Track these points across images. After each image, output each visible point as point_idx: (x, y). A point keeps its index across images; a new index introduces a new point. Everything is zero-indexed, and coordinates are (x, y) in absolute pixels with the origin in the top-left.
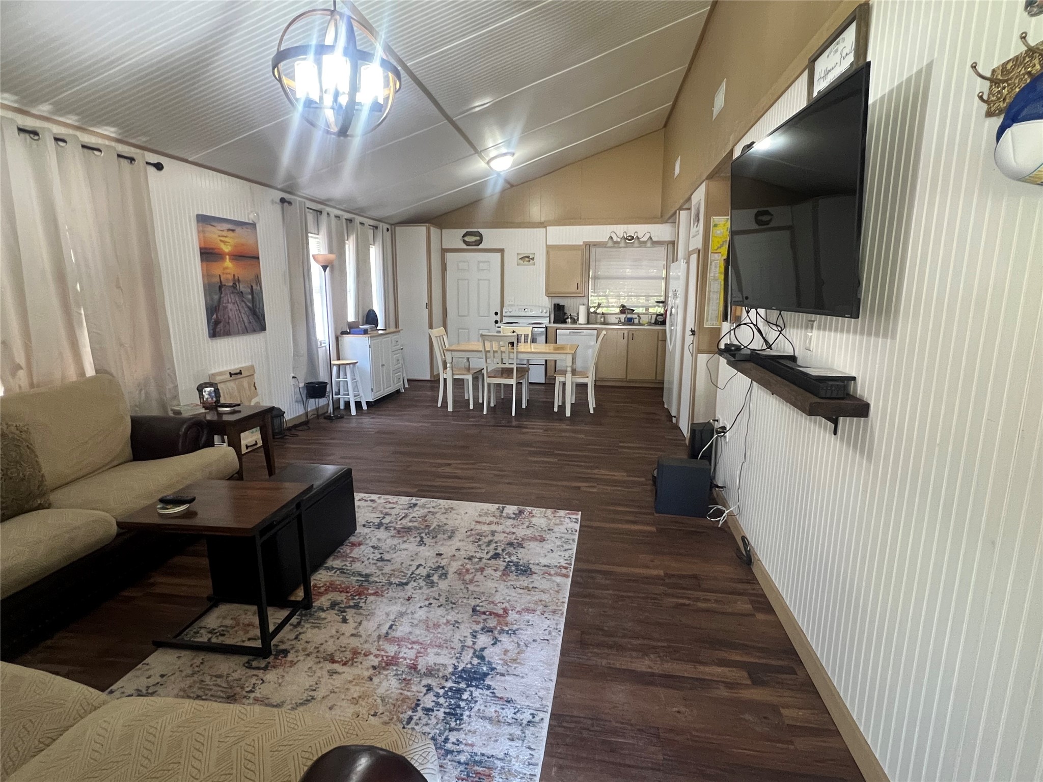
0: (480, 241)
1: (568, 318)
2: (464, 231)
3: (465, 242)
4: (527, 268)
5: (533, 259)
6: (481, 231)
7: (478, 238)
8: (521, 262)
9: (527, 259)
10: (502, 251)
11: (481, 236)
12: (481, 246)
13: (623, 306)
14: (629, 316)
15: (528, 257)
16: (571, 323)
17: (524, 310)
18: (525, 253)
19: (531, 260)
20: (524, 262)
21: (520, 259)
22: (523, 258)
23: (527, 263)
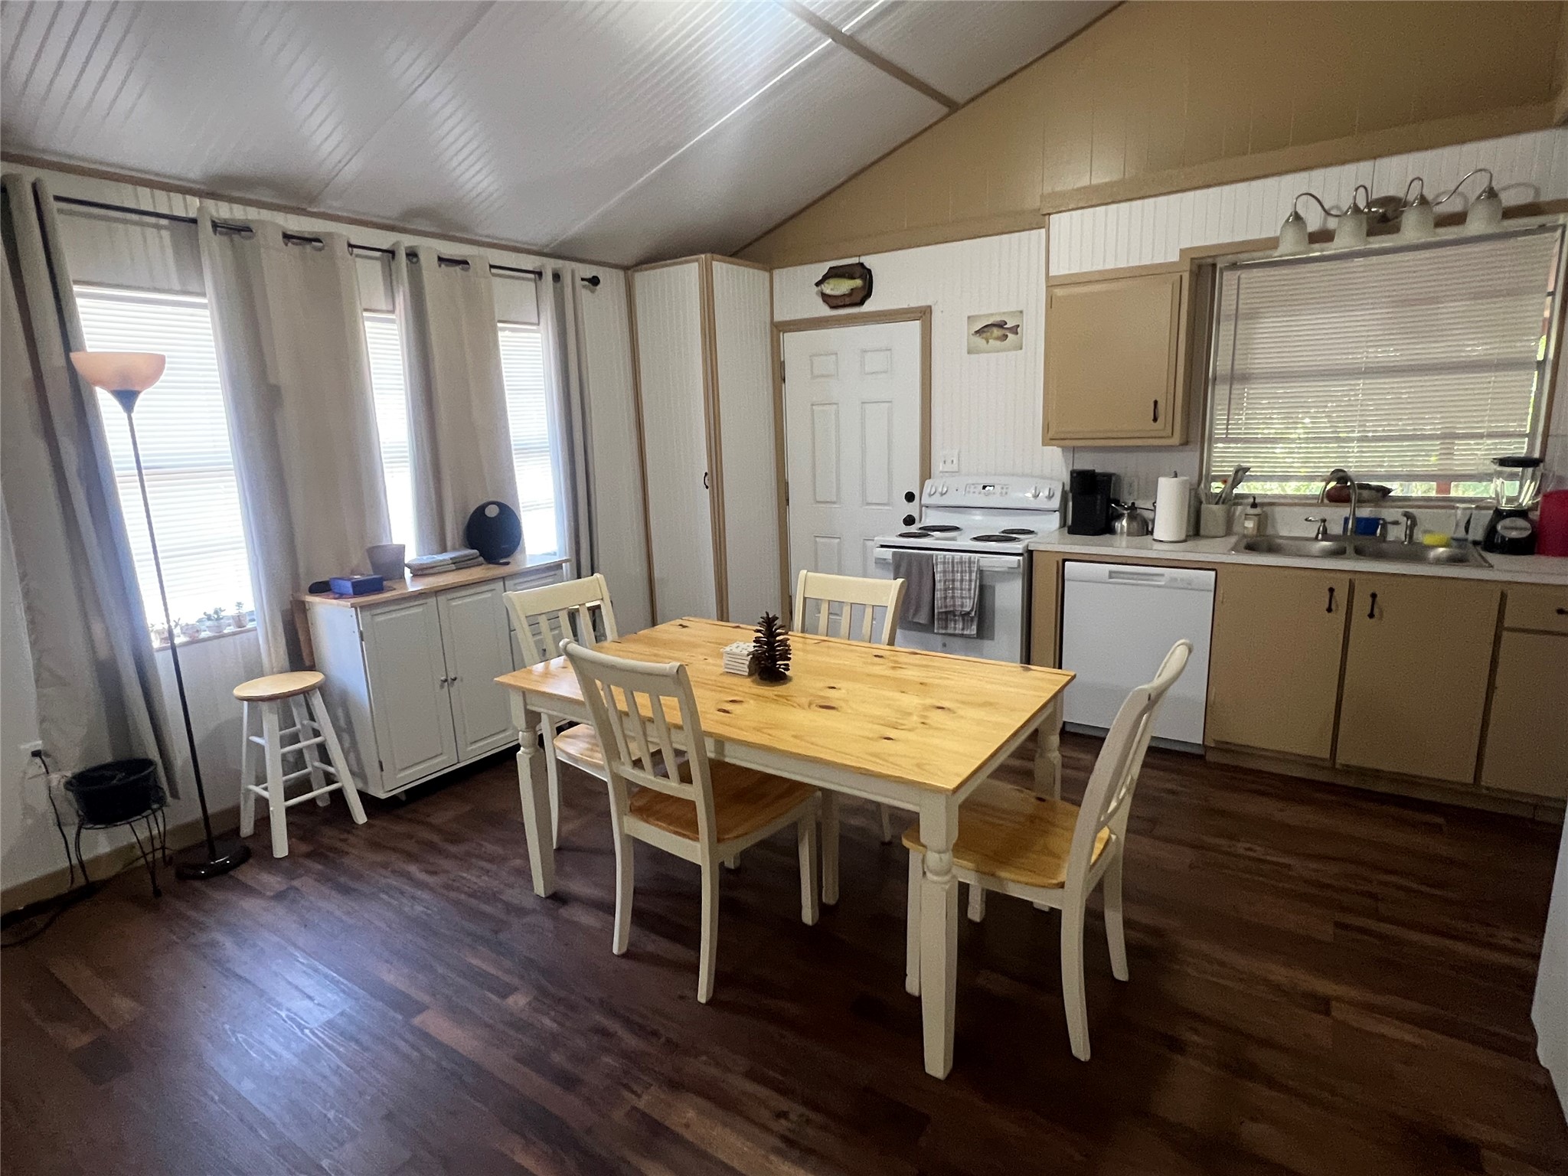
0: (867, 292)
1: (1120, 517)
2: (823, 268)
3: (826, 298)
4: (997, 360)
5: (1015, 330)
6: (868, 261)
7: (858, 283)
8: (980, 341)
9: (996, 332)
10: (924, 314)
11: (866, 275)
12: (869, 306)
13: (1341, 476)
14: (1365, 512)
15: (1001, 325)
16: (1129, 534)
17: (984, 487)
18: (992, 315)
19: (1010, 335)
20: (988, 342)
21: (977, 332)
22: (986, 329)
23: (998, 343)
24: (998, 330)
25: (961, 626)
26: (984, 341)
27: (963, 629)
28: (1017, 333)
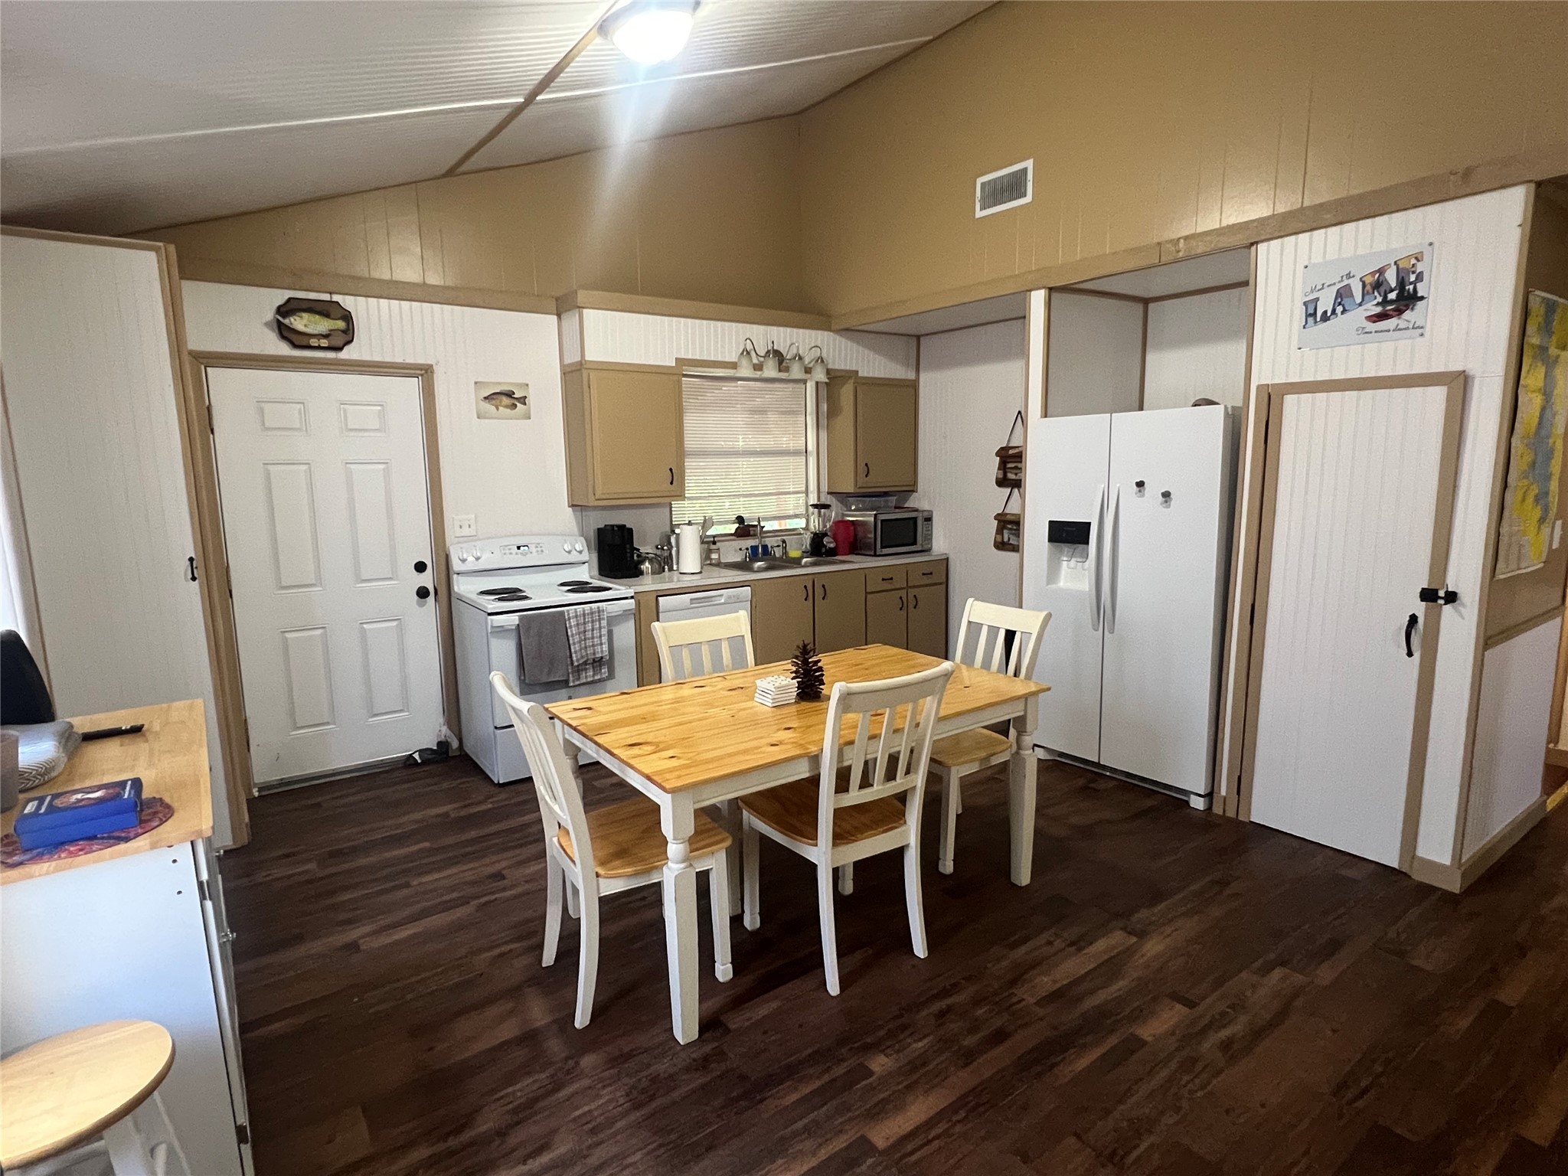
1: (642, 561)
2: (281, 296)
3: (284, 333)
4: (504, 425)
5: (523, 400)
6: (347, 302)
7: (341, 324)
8: (490, 408)
9: (506, 401)
10: (425, 373)
12: (345, 354)
13: (740, 519)
15: (510, 395)
16: (653, 573)
17: (519, 548)
18: (499, 383)
19: (518, 404)
20: (498, 409)
21: (486, 398)
22: (494, 397)
23: (508, 411)
24: (508, 398)
25: (591, 673)
26: (493, 408)
27: (593, 676)
28: (525, 404)
